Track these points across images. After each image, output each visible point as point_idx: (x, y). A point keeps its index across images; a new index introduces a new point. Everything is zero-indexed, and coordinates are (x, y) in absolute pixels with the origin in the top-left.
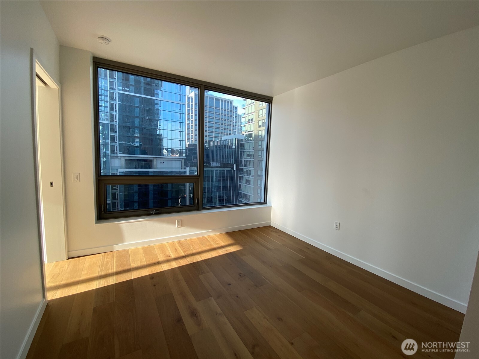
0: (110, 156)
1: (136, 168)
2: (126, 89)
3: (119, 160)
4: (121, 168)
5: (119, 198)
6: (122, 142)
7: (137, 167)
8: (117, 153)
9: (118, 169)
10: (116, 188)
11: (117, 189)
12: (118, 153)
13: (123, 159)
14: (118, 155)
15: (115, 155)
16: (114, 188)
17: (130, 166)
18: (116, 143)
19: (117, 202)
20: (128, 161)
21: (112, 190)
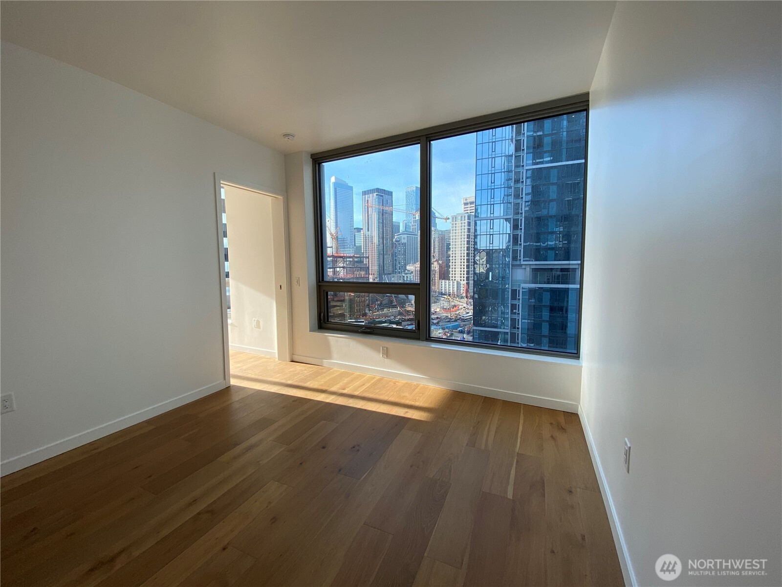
0: (511, 265)
1: (548, 283)
2: (538, 161)
3: (523, 270)
4: (525, 282)
5: (520, 326)
6: (528, 243)
7: (551, 280)
8: (520, 260)
9: (521, 285)
10: (517, 312)
11: (519, 314)
12: (522, 260)
13: (528, 269)
14: (522, 263)
15: (518, 263)
16: (514, 311)
17: (538, 279)
18: (521, 245)
19: (517, 333)
20: (535, 271)
21: (511, 314)
